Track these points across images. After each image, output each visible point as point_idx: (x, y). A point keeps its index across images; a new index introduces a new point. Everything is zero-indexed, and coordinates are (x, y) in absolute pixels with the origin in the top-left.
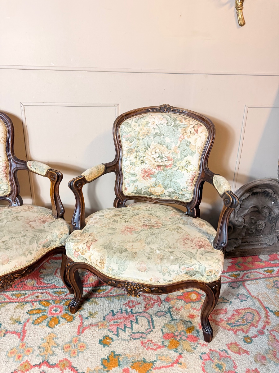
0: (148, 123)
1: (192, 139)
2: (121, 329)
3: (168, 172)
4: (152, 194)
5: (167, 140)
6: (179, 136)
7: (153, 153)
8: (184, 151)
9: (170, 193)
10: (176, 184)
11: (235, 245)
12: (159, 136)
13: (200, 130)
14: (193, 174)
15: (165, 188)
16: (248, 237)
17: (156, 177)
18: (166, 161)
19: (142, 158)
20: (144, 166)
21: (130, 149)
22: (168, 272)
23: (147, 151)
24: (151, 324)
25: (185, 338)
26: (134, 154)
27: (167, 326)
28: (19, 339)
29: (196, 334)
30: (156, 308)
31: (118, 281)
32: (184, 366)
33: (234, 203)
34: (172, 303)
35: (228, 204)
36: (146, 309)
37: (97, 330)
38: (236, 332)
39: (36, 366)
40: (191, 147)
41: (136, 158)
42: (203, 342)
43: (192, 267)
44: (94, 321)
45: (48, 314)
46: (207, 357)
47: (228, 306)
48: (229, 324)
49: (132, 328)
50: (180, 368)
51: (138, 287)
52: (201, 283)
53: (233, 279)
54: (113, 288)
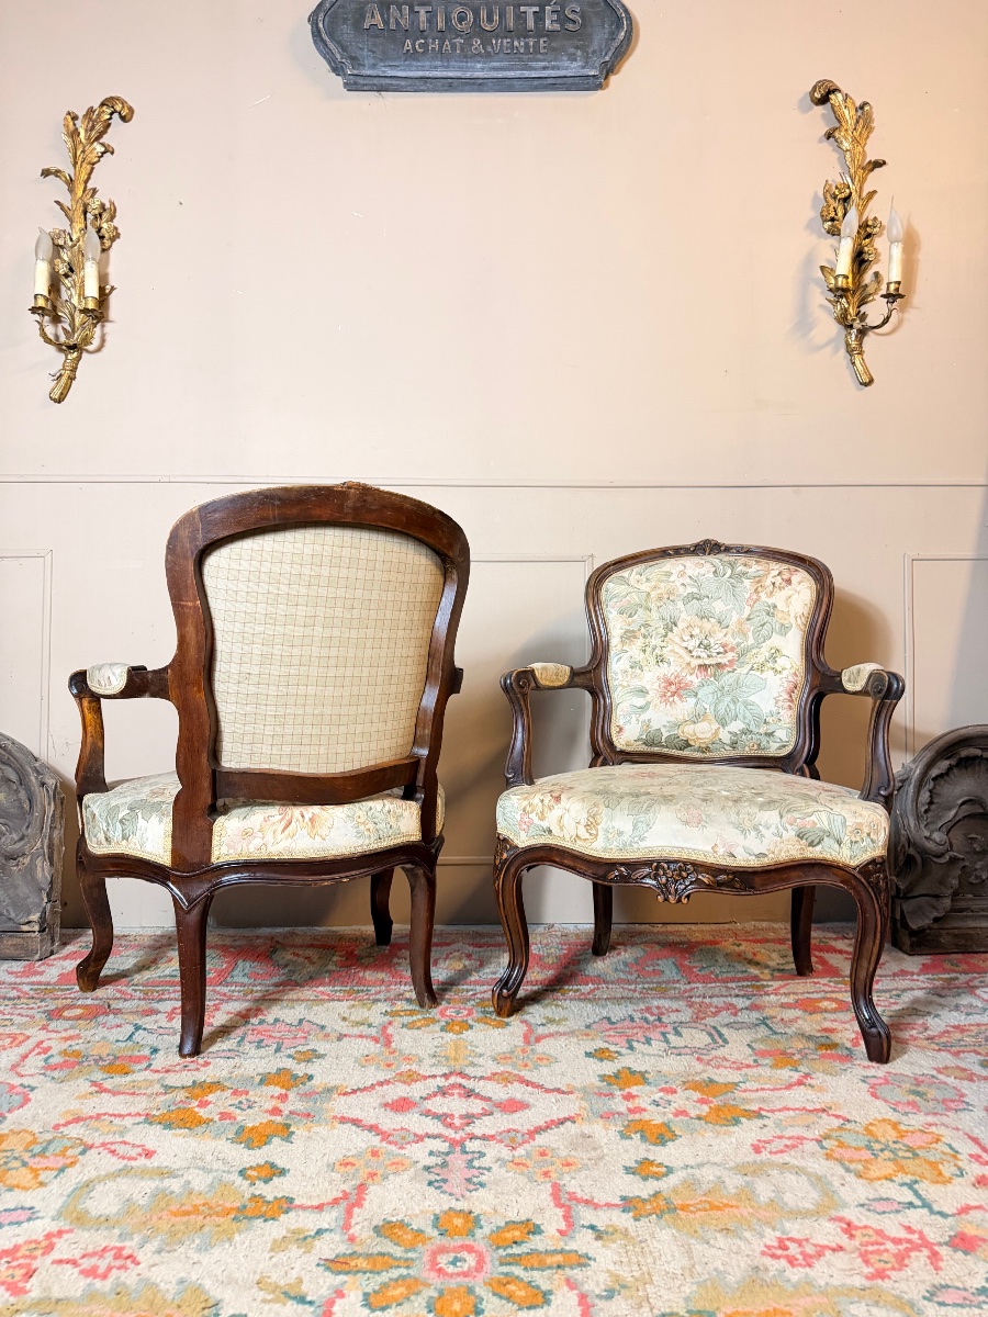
0: (669, 574)
1: (779, 599)
2: (638, 1041)
3: (727, 679)
4: (687, 745)
5: (718, 607)
6: (747, 596)
7: (686, 638)
8: (762, 625)
9: (736, 735)
11: (936, 914)
12: (698, 599)
13: (795, 579)
14: (791, 679)
16: (970, 896)
17: (696, 696)
18: (718, 653)
19: (658, 651)
20: (664, 670)
21: (628, 631)
22: (756, 828)
23: (669, 633)
24: (718, 1037)
25: (815, 1057)
26: (640, 642)
27: (762, 1040)
28: (378, 1045)
29: (845, 1052)
30: (725, 1017)
31: (633, 865)
32: (821, 1089)
33: (895, 686)
34: (768, 1012)
35: (879, 692)
36: (697, 1019)
37: (575, 1040)
38: (956, 1054)
39: (434, 1076)
40: (780, 615)
41: (644, 651)
42: (868, 1063)
43: (813, 818)
44: (562, 1029)
45: (438, 1017)
46: (882, 1081)
47: (930, 1021)
48: (937, 1044)
49: (667, 1041)
50: (810, 1092)
51: (684, 874)
52: (838, 867)
53: (937, 983)
54: (598, 988)
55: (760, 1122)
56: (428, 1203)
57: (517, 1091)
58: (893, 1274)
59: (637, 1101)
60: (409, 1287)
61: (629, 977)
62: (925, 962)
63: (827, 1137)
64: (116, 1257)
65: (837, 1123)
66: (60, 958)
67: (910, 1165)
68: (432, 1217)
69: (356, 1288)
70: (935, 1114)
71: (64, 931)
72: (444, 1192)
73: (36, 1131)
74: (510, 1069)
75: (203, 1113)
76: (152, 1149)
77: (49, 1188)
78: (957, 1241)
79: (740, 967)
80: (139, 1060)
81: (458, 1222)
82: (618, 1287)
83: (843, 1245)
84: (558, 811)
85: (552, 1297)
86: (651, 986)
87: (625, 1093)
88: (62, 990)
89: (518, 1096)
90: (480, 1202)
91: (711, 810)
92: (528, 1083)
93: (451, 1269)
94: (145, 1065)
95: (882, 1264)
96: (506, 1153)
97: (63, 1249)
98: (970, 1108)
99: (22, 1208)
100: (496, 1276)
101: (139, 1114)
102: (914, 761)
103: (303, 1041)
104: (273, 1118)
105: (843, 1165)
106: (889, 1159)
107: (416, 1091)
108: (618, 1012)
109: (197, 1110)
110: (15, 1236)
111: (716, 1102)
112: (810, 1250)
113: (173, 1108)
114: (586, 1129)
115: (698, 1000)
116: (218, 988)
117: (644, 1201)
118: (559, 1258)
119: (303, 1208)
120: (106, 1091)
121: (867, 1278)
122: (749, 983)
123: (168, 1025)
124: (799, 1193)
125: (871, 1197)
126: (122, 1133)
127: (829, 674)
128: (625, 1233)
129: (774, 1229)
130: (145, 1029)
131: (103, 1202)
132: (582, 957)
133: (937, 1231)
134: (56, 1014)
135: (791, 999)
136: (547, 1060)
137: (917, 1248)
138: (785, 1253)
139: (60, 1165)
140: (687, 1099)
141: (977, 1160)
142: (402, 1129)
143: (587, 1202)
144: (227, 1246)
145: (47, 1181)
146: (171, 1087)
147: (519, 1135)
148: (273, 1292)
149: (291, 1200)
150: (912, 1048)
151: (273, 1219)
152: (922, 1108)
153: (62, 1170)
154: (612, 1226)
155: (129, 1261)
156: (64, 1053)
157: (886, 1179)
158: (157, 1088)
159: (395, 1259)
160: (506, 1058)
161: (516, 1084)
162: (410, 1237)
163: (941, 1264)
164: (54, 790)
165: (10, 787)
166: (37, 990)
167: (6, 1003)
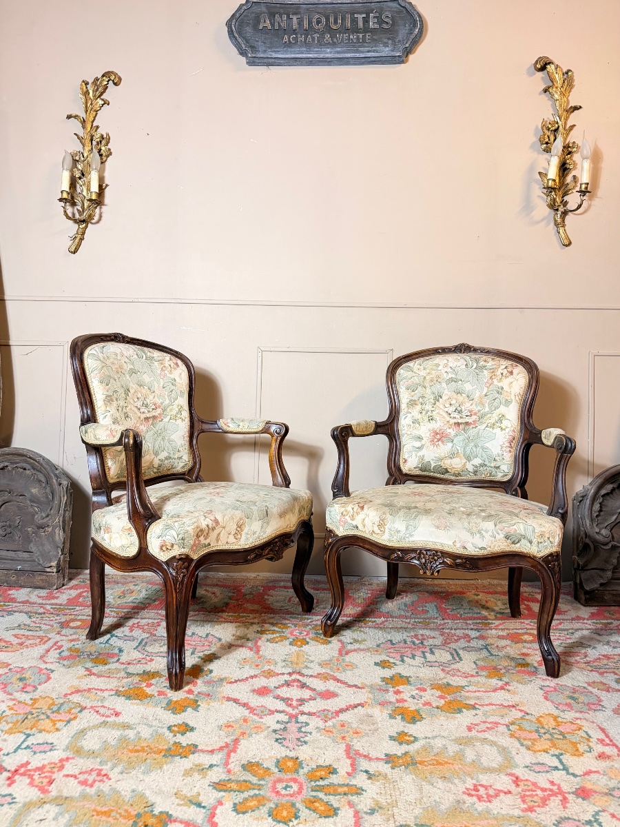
0: (438, 365)
1: (505, 383)
2: (407, 657)
3: (472, 432)
4: (447, 471)
5: (468, 387)
6: (486, 381)
7: (447, 406)
8: (494, 400)
9: (476, 467)
10: (485, 450)
11: (602, 581)
12: (455, 382)
13: (515, 371)
14: (511, 434)
15: (469, 459)
17: (452, 442)
18: (467, 416)
19: (429, 414)
20: (433, 425)
21: (411, 400)
22: (479, 532)
23: (437, 402)
24: (456, 656)
25: (514, 672)
26: (418, 407)
27: (483, 660)
28: (252, 652)
29: (533, 669)
30: (462, 643)
31: (406, 551)
32: (514, 693)
33: (570, 446)
34: (490, 641)
35: (560, 449)
36: (445, 643)
37: (369, 654)
38: (601, 674)
39: (283, 674)
40: (505, 394)
41: (421, 413)
42: (545, 677)
43: (515, 527)
44: (362, 647)
45: (289, 635)
46: (553, 689)
47: (590, 651)
48: (591, 667)
49: (425, 657)
50: (507, 694)
51: (436, 558)
52: (530, 557)
53: (599, 626)
54: (387, 621)
55: (474, 712)
56: (273, 752)
57: (331, 686)
58: (538, 810)
59: (402, 695)
60: (259, 801)
61: (407, 614)
62: (593, 611)
63: (513, 723)
64: (99, 775)
65: (520, 714)
66: (68, 588)
67: (560, 743)
68: (275, 761)
69: (230, 800)
70: (581, 712)
71: (72, 571)
72: (283, 746)
73: (54, 698)
74: (328, 671)
75: (148, 690)
76: (119, 711)
77: (61, 732)
78: (579, 791)
79: (476, 610)
80: (113, 655)
81: (290, 764)
82: (377, 808)
83: (511, 790)
84: (362, 515)
85: (339, 812)
86: (420, 620)
87: (395, 690)
88: (70, 609)
89: (332, 689)
90: (304, 753)
91: (453, 520)
92: (338, 681)
93: (283, 792)
94: (116, 659)
95: (532, 803)
96: (321, 724)
97: (69, 768)
98: (604, 709)
99: (47, 743)
100: (308, 797)
101: (112, 690)
102: (591, 484)
103: (208, 648)
104: (188, 696)
105: (519, 741)
106: (548, 739)
107: (272, 682)
108: (397, 637)
109: (145, 688)
110: (43, 759)
111: (449, 698)
112: (491, 792)
113: (131, 687)
114: (370, 711)
115: (447, 631)
117: (399, 757)
118: (346, 789)
119: (203, 751)
120: (94, 674)
121: (523, 811)
122: (480, 621)
123: (130, 634)
124: (491, 757)
125: (533, 762)
126: (102, 701)
127: (534, 432)
128: (385, 776)
129: (472, 778)
130: (116, 636)
131: (91, 742)
132: (379, 600)
133: (568, 784)
134: (64, 625)
135: (504, 633)
136: (352, 666)
137: (555, 794)
138: (477, 793)
139: (67, 719)
140: (432, 695)
141: (601, 743)
142: (262, 706)
143: (365, 756)
144: (159, 771)
145: (60, 728)
146: (131, 674)
147: (330, 713)
148: (183, 800)
149: (196, 746)
150: (575, 669)
151: (185, 757)
152: (574, 708)
153: (69, 722)
154: (378, 771)
155: (105, 777)
156: (70, 649)
157: (544, 751)
158: (123, 674)
159: (253, 784)
160: (327, 664)
161: (331, 681)
162: (262, 772)
163: (567, 805)
164: (67, 488)
165: (41, 485)
166: (55, 608)
167: (37, 616)
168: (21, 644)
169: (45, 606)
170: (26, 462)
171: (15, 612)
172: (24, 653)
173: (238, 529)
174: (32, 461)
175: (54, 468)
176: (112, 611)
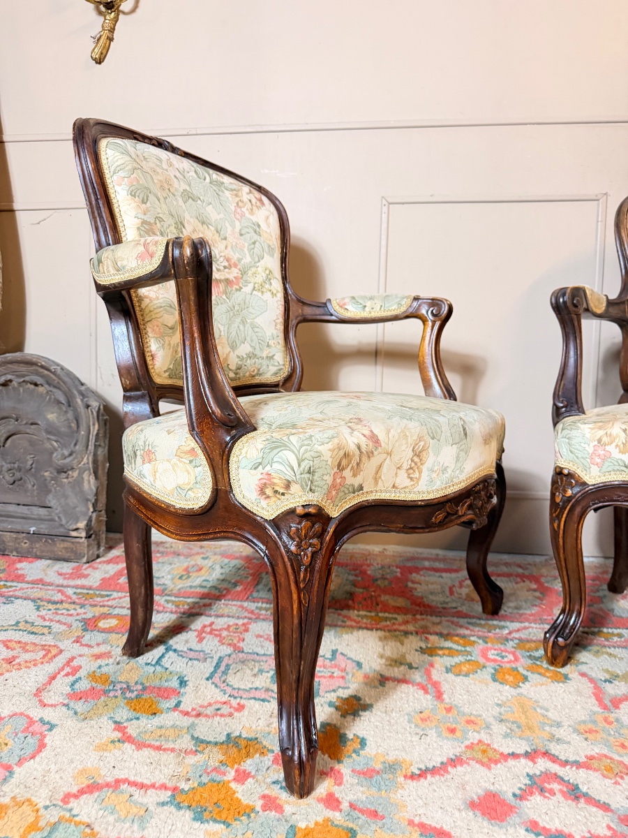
28: (429, 697)
39: (514, 756)
45: (482, 661)
66: (104, 562)
71: (111, 535)
73: (41, 805)
74: (605, 751)
75: (241, 793)
80: (165, 693)
88: (102, 596)
94: (173, 702)
101: (164, 787)
103: (342, 683)
104: (330, 814)
107: (502, 781)
109: (233, 785)
113: (205, 779)
116: (245, 604)
123: (197, 647)
126: (142, 821)
130: (175, 651)
134: (90, 625)
146: (202, 742)
156: (92, 676)
158: (186, 743)
160: (591, 731)
164: (98, 412)
165: (60, 408)
166: (79, 594)
167: (50, 606)
168: (10, 661)
169: (65, 590)
170: (37, 374)
171: (17, 598)
172: (10, 681)
173: (416, 459)
174: (46, 372)
175: (77, 382)
176: (168, 601)
